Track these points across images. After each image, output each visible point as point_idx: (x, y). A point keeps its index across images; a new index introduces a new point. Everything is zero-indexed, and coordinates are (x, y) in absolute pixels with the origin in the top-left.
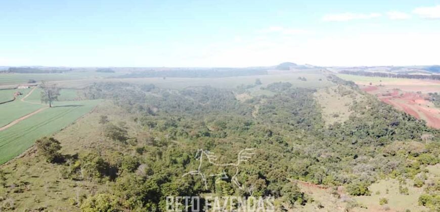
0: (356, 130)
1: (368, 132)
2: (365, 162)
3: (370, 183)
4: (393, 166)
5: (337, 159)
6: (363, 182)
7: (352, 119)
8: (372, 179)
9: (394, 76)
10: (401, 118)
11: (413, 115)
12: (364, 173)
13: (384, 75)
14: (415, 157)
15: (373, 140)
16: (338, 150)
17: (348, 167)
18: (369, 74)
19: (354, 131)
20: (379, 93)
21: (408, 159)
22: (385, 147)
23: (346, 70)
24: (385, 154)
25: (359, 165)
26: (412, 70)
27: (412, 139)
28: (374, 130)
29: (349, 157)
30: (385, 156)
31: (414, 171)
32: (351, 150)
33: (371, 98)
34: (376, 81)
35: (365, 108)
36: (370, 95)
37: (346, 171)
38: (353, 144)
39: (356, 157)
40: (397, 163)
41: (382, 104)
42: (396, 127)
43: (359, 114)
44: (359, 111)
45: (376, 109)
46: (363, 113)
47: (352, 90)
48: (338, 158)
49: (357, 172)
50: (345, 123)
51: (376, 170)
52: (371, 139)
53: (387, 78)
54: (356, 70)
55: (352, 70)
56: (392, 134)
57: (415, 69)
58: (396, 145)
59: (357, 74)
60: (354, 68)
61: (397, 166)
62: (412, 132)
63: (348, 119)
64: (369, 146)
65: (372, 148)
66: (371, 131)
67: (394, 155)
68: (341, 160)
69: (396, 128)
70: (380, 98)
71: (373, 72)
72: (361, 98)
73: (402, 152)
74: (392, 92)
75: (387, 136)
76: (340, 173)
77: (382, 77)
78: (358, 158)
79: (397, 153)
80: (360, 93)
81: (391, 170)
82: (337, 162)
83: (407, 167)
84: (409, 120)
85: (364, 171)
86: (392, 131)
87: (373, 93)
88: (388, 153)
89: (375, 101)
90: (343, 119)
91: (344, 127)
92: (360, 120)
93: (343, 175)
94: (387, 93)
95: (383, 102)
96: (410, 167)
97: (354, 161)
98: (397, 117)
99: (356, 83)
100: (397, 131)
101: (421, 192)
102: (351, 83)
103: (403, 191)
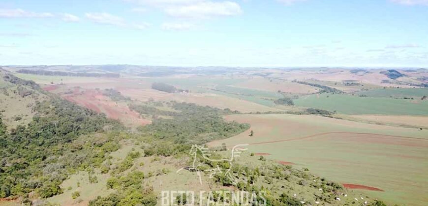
0: (41, 131)
1: (54, 131)
2: (54, 161)
3: (61, 181)
4: (81, 160)
5: (25, 165)
6: (54, 182)
7: (37, 120)
8: (63, 176)
9: (74, 75)
10: (84, 113)
11: (94, 110)
12: (54, 173)
13: (64, 74)
14: (100, 147)
15: (60, 138)
16: (24, 155)
17: (37, 170)
18: (48, 73)
19: (39, 132)
20: (61, 91)
21: (94, 151)
22: (72, 143)
23: (24, 69)
24: (73, 150)
25: (48, 166)
26: (90, 69)
27: (96, 131)
28: (60, 129)
29: (38, 160)
30: (73, 152)
31: (100, 160)
32: (39, 153)
33: (55, 98)
34: (57, 80)
35: (49, 107)
36: (53, 94)
37: (35, 175)
38: (40, 145)
39: (44, 158)
40: (84, 156)
41: (65, 102)
42: (80, 122)
43: (43, 114)
44: (42, 111)
45: (60, 107)
46: (47, 113)
47: (33, 90)
48: (25, 163)
49: (46, 174)
50: (29, 125)
51: (66, 167)
52: (57, 137)
53: (68, 77)
54: (35, 69)
55: (30, 69)
56: (77, 130)
57: (92, 68)
58: (82, 140)
59: (37, 74)
60: (33, 67)
61: (85, 159)
62: (95, 125)
63: (32, 120)
64: (57, 145)
65: (59, 146)
66: (57, 129)
67: (81, 149)
68: (28, 165)
69: (80, 124)
70: (63, 96)
71: (53, 71)
72: (43, 97)
73: (88, 145)
74: (73, 90)
75: (73, 132)
76: (29, 179)
77: (63, 76)
78: (47, 159)
79: (84, 147)
80: (43, 93)
81: (80, 163)
82: (24, 168)
83: (94, 157)
84: (92, 114)
85: (54, 170)
86: (77, 127)
87: (55, 92)
88: (76, 148)
89: (58, 100)
90: (26, 122)
91: (29, 130)
92: (45, 120)
93: (32, 180)
94: (69, 91)
95: (65, 100)
96: (96, 157)
97: (43, 163)
98: (80, 113)
99: (37, 82)
100: (81, 126)
101: (108, 177)
102: (32, 83)
103: (93, 181)
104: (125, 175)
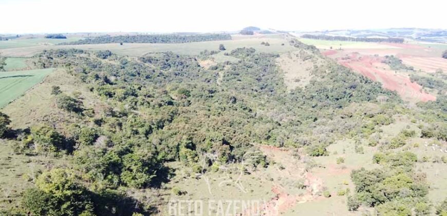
0: (316, 94)
1: (327, 95)
2: (324, 124)
3: (328, 144)
4: (349, 128)
5: (298, 123)
6: (322, 143)
7: (313, 83)
8: (330, 141)
9: (353, 40)
10: (359, 81)
11: (369, 78)
12: (322, 135)
13: (344, 39)
14: (371, 117)
15: (332, 103)
16: (299, 114)
17: (308, 129)
18: (329, 38)
19: (314, 94)
20: (339, 56)
21: (364, 120)
22: (343, 109)
23: (309, 34)
24: (342, 116)
25: (318, 127)
26: (371, 33)
27: (368, 101)
28: (332, 94)
29: (310, 120)
30: (342, 118)
31: (369, 131)
32: (312, 113)
33: (331, 62)
34: (336, 45)
35: (325, 72)
36: (330, 59)
37: (306, 134)
38: (313, 107)
39: (316, 119)
40: (353, 124)
41: (342, 67)
42: (354, 89)
43: (319, 78)
44: (319, 75)
45: (335, 72)
46: (323, 77)
47: (313, 54)
48: (298, 121)
49: (315, 134)
50: (306, 87)
51: (334, 131)
52: (330, 102)
53: (347, 42)
54: (317, 34)
55: (313, 34)
56: (350, 97)
57: (374, 33)
58: (353, 107)
59: (318, 39)
60: (316, 32)
61: (354, 127)
62: (369, 94)
63: (309, 83)
64: (328, 109)
65: (331, 111)
66: (330, 94)
67: (351, 116)
68: (301, 123)
69: (354, 91)
70: (340, 62)
71: (334, 36)
72: (321, 62)
73: (358, 114)
74: (351, 55)
75: (345, 99)
76: (300, 136)
77: (342, 40)
78: (318, 121)
79: (354, 114)
80: (321, 57)
81: (348, 131)
82: (297, 125)
83: (363, 127)
84: (366, 82)
85: (323, 133)
86: (349, 94)
87: (333, 57)
88: (346, 115)
89: (334, 65)
90: (304, 84)
91: (305, 91)
92: (320, 84)
93: (303, 137)
94: (347, 57)
95: (342, 66)
96: (365, 127)
97: (314, 124)
98: (355, 80)
99: (317, 47)
100: (354, 93)
101: (375, 151)
102: (313, 48)
103: (358, 151)
104: (395, 153)
